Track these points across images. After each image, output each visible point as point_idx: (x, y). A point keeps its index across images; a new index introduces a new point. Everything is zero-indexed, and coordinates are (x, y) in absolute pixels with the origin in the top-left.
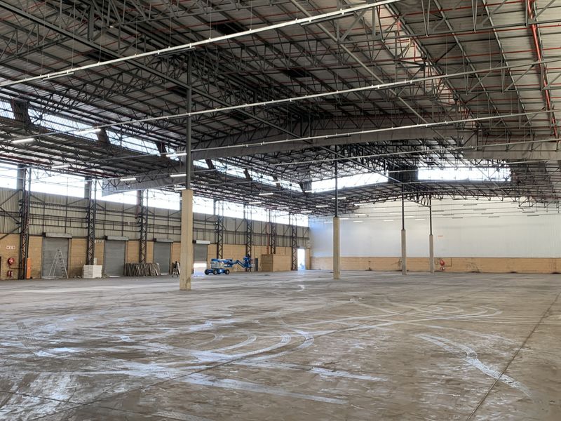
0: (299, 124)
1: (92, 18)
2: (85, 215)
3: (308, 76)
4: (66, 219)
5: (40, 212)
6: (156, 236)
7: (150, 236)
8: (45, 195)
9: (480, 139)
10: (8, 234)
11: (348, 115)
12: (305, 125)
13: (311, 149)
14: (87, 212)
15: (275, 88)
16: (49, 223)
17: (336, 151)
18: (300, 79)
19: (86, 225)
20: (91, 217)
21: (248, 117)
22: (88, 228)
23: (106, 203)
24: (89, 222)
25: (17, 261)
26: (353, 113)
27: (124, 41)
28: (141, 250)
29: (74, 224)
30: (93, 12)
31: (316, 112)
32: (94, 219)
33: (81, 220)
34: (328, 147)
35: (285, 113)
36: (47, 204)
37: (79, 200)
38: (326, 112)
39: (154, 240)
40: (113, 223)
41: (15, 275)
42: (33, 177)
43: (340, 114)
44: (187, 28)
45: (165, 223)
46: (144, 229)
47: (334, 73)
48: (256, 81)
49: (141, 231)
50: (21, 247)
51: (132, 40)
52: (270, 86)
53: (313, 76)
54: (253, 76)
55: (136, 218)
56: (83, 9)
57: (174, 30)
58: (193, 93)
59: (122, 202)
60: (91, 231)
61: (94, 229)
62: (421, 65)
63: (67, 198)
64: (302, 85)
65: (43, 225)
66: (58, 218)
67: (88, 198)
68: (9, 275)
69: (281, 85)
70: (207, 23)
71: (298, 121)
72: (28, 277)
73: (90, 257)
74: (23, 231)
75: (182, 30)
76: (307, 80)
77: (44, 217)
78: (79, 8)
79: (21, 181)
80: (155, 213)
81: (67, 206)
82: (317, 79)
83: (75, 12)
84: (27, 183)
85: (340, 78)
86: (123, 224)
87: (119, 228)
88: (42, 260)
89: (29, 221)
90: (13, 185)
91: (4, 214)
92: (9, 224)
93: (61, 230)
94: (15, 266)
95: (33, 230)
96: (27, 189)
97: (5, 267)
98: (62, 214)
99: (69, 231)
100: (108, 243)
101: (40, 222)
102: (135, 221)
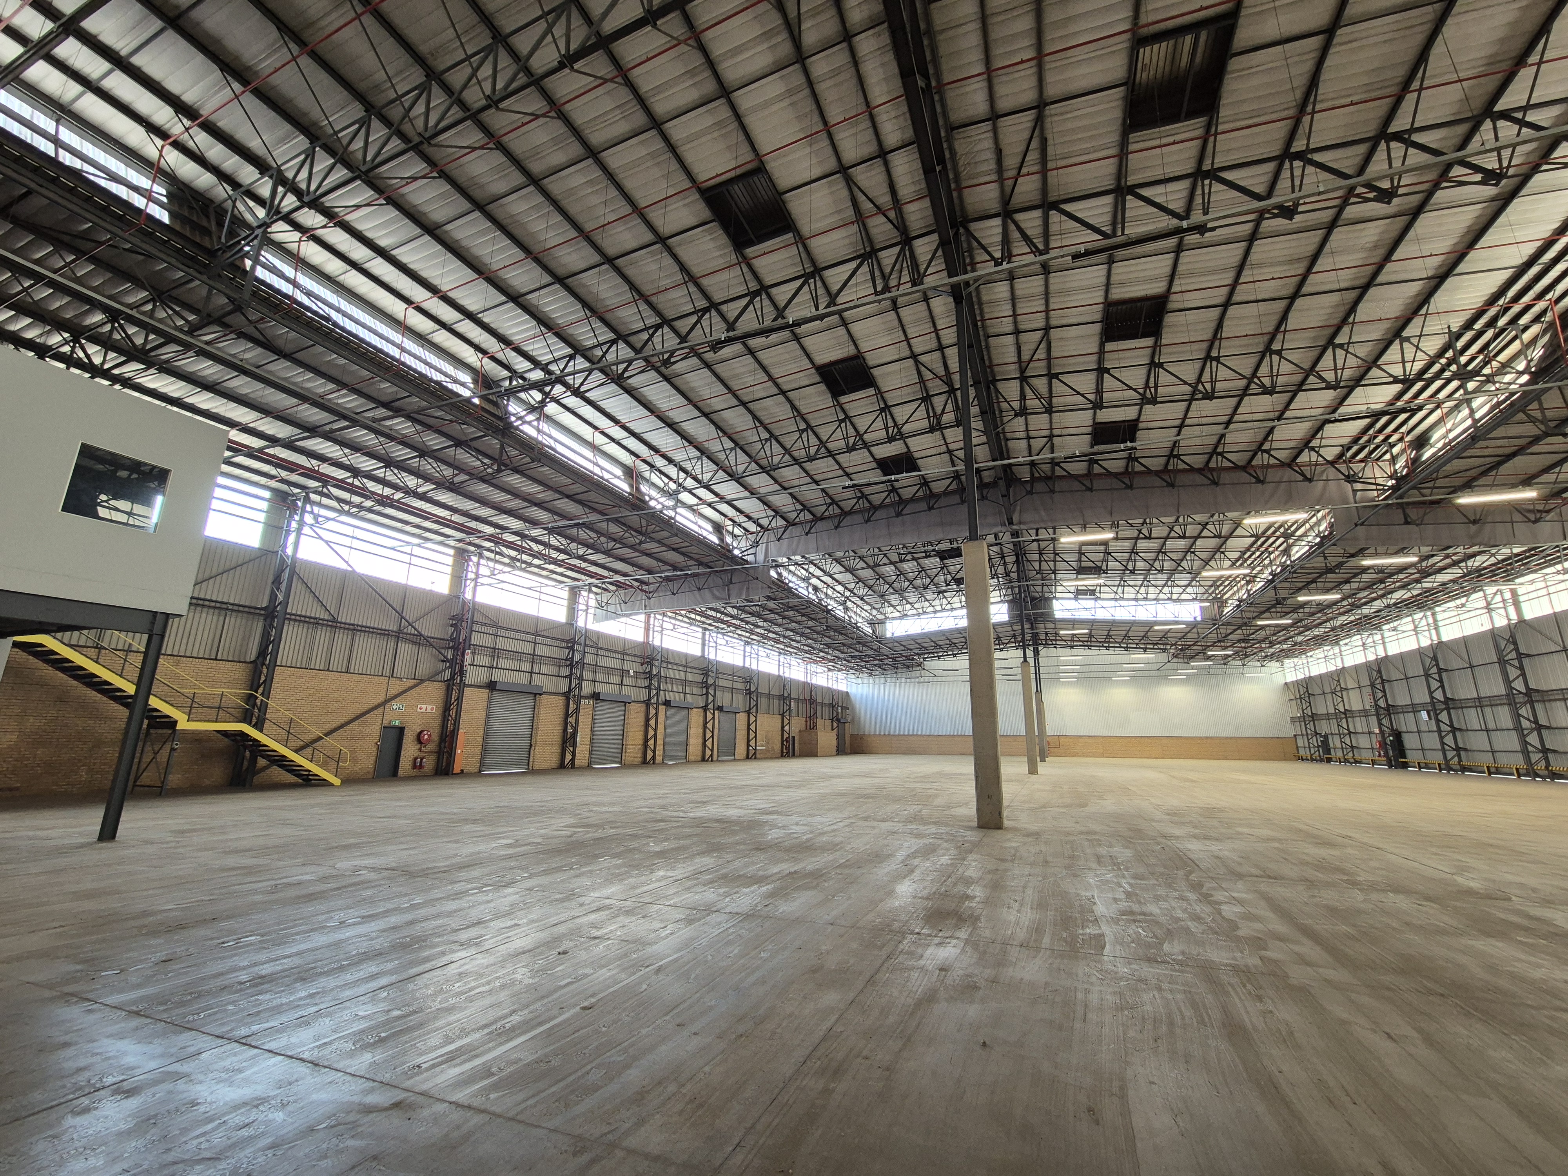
2: (564, 654)
4: (533, 658)
5: (488, 641)
8: (499, 610)
10: (422, 681)
14: (567, 648)
16: (503, 663)
19: (566, 671)
20: (577, 658)
22: (570, 677)
23: (598, 634)
24: (571, 666)
25: (435, 737)
28: (647, 720)
29: (545, 669)
32: (582, 661)
33: (558, 662)
36: (502, 628)
37: (555, 625)
40: (608, 670)
41: (429, 763)
42: (483, 571)
45: (681, 675)
49: (649, 687)
50: (446, 709)
55: (642, 664)
59: (622, 635)
61: (580, 679)
63: (537, 619)
65: (492, 667)
66: (518, 655)
67: (571, 623)
68: (417, 765)
72: (457, 770)
73: (570, 730)
74: (452, 678)
77: (495, 652)
79: (458, 579)
80: (666, 658)
81: (536, 634)
84: (470, 585)
86: (623, 673)
87: (616, 679)
88: (486, 736)
89: (468, 658)
90: (442, 585)
91: (419, 640)
92: (427, 662)
93: (523, 679)
94: (431, 747)
95: (474, 675)
96: (468, 596)
97: (409, 750)
98: (528, 648)
99: (537, 680)
100: (600, 705)
101: (485, 660)
102: (640, 669)
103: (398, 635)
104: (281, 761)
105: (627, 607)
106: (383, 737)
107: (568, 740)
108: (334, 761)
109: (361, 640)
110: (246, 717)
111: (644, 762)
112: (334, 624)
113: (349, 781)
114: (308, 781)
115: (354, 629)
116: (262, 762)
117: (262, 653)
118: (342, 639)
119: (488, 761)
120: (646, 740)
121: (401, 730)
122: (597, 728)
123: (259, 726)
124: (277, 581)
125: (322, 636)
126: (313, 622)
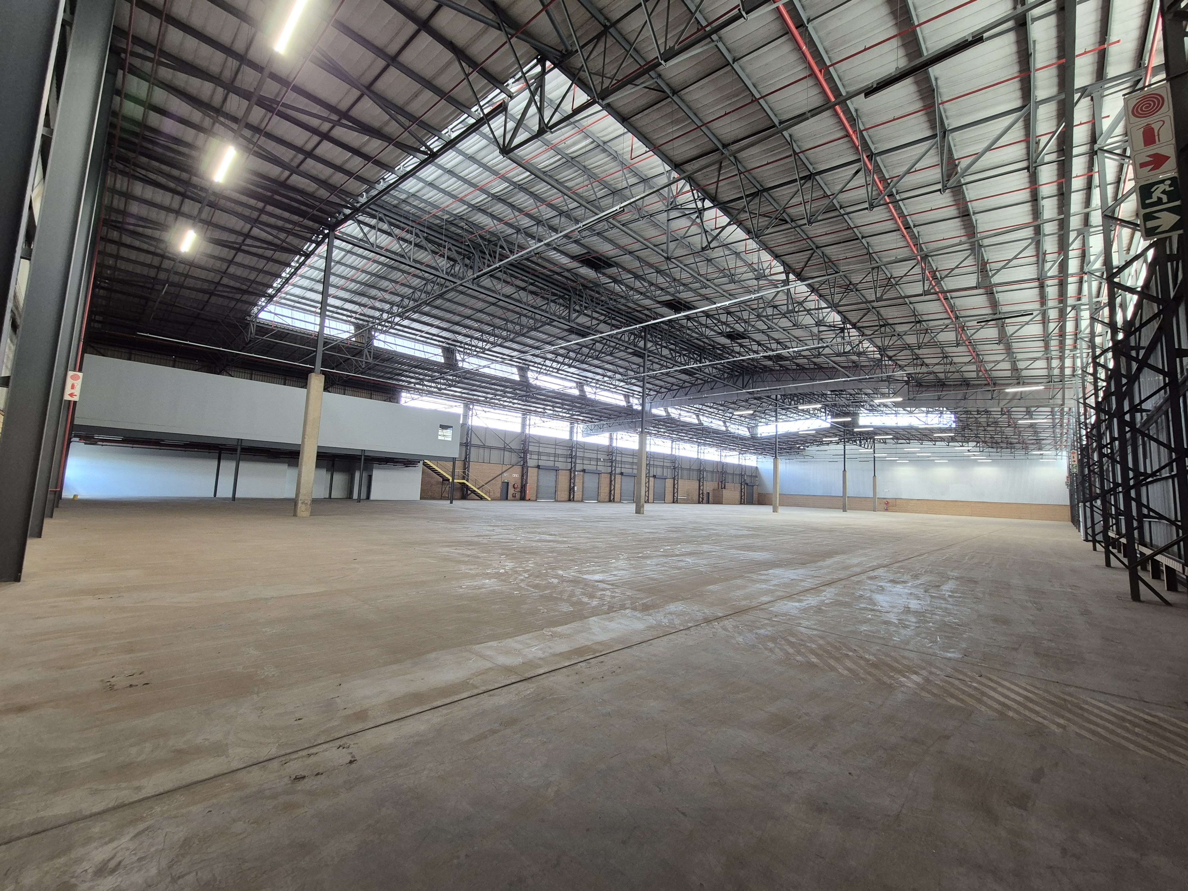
0: (741, 378)
1: (573, 306)
2: (569, 452)
3: (745, 338)
4: (555, 455)
5: (536, 449)
6: (623, 470)
7: (618, 471)
8: (540, 437)
9: (911, 389)
10: (513, 466)
11: (786, 369)
12: (746, 378)
13: (755, 399)
14: (570, 450)
15: (718, 349)
16: (543, 458)
17: (776, 400)
18: (739, 341)
19: (570, 460)
20: (574, 454)
21: (696, 374)
22: (571, 462)
23: (584, 443)
24: (572, 458)
25: (519, 486)
26: (790, 367)
27: (597, 319)
28: (611, 481)
29: (560, 459)
30: (573, 300)
31: (756, 367)
32: (576, 455)
33: (566, 456)
34: (769, 397)
35: (729, 368)
36: (541, 443)
37: (564, 441)
38: (765, 366)
39: (622, 474)
40: (590, 459)
41: (518, 495)
42: (532, 423)
43: (778, 368)
44: (643, 307)
45: (630, 460)
46: (614, 464)
47: (768, 335)
48: (702, 344)
49: (611, 466)
50: (523, 476)
51: (602, 318)
52: (714, 347)
53: (749, 338)
54: (699, 340)
55: (608, 456)
56: (566, 299)
57: (634, 309)
58: (649, 356)
59: (597, 442)
60: (573, 465)
61: (575, 463)
62: (841, 328)
63: (556, 439)
64: (741, 346)
65: (538, 460)
66: (548, 455)
67: (571, 439)
68: (514, 496)
69: (723, 346)
70: (659, 302)
71: (741, 374)
72: (527, 498)
73: (572, 485)
74: (524, 464)
76: (745, 342)
77: (539, 453)
78: (563, 298)
79: (524, 425)
80: (622, 452)
81: (556, 445)
82: (754, 341)
83: (561, 301)
84: (528, 427)
85: (774, 339)
86: (598, 460)
87: (595, 463)
88: (537, 486)
89: (528, 456)
90: (518, 429)
91: (511, 450)
92: (514, 458)
93: (551, 464)
94: (518, 490)
95: (531, 463)
96: (527, 432)
97: (511, 491)
98: (553, 451)
99: (557, 464)
100: (586, 475)
101: (536, 457)
102: (607, 458)
103: (504, 449)
104: (474, 492)
105: (601, 429)
106: (502, 486)
107: (571, 490)
108: (488, 493)
109: (493, 451)
110: (464, 478)
111: (610, 501)
112: (484, 447)
113: (493, 499)
114: (482, 498)
115: (490, 448)
116: (469, 492)
117: (466, 458)
118: (487, 451)
119: (539, 495)
120: (610, 491)
121: (508, 483)
122: (585, 485)
123: (467, 481)
124: (468, 434)
125: (481, 450)
126: (478, 446)
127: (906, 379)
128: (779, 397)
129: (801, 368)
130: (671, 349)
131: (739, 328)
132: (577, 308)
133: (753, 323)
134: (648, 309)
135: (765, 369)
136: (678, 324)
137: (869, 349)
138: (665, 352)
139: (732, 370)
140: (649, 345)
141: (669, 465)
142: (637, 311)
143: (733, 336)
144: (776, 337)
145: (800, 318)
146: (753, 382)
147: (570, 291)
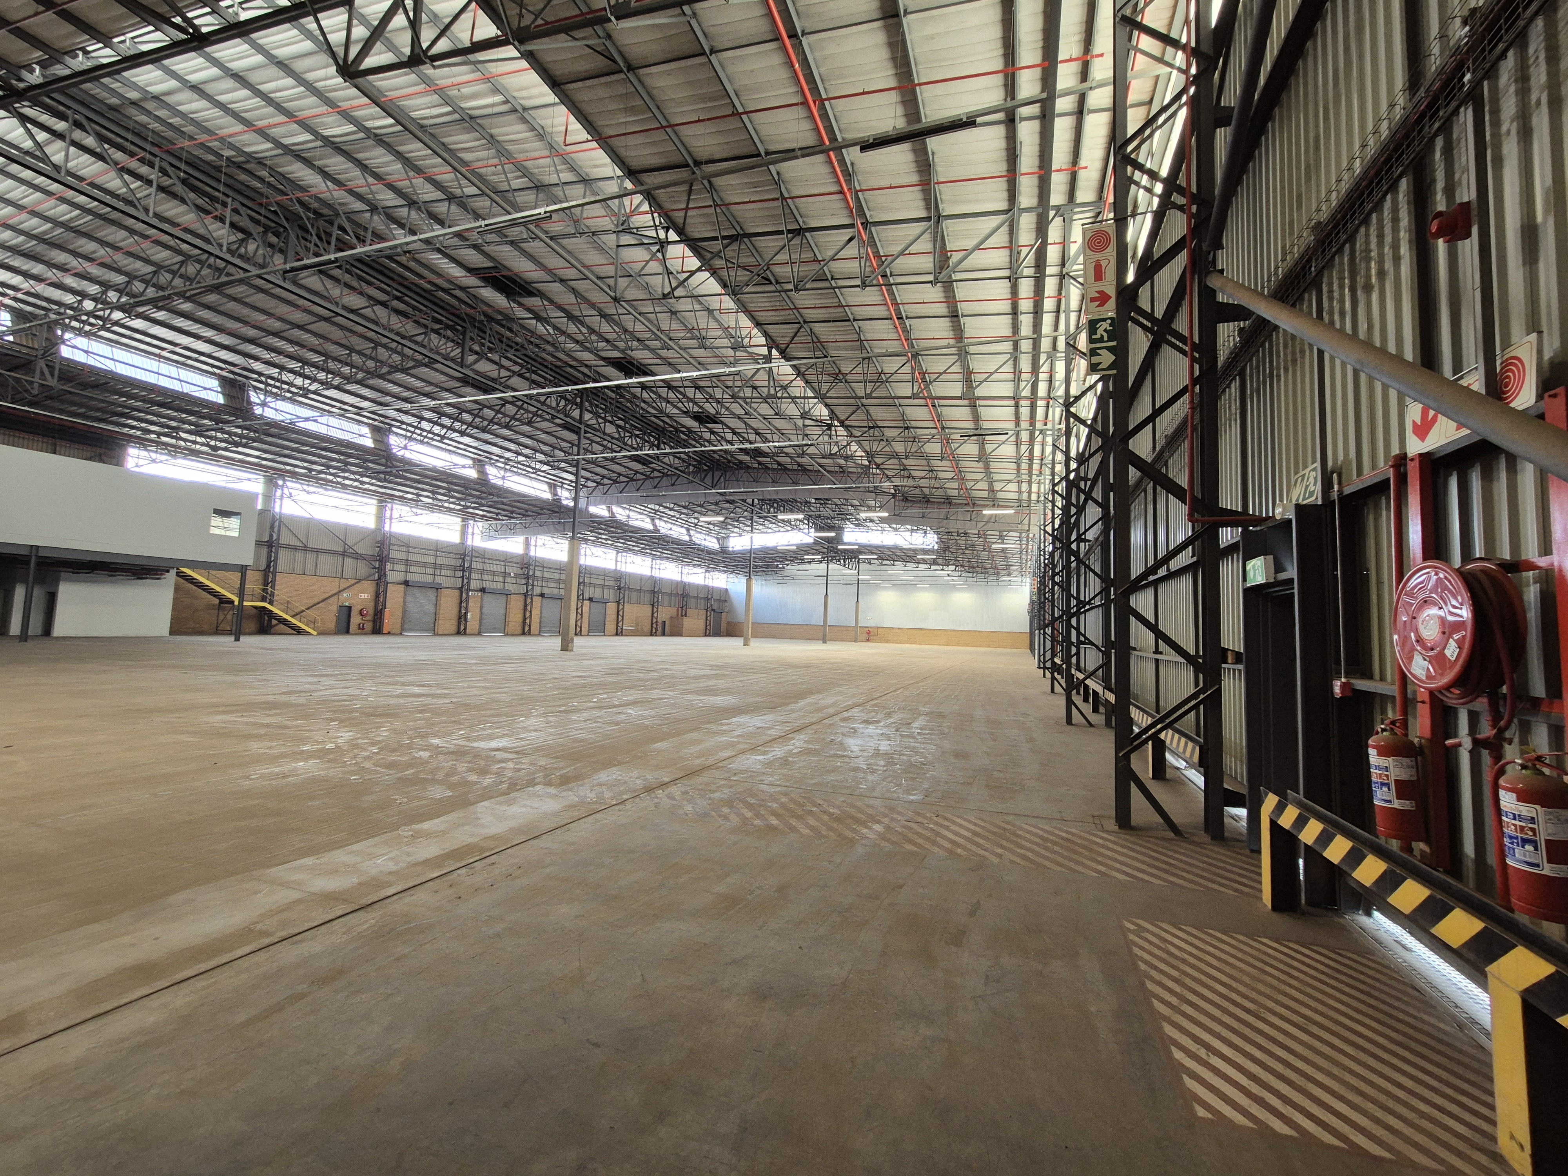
0: (711, 474)
1: (469, 343)
2: (458, 563)
3: (716, 423)
4: (435, 566)
5: (403, 556)
6: (545, 591)
7: (537, 591)
8: (409, 537)
9: (897, 503)
10: (360, 580)
11: (765, 468)
12: (717, 474)
13: (728, 502)
14: (461, 559)
15: (683, 432)
16: (413, 569)
17: (753, 505)
18: (709, 425)
19: (460, 574)
20: (467, 565)
21: (651, 463)
22: (462, 577)
23: (485, 550)
24: (463, 571)
25: (372, 612)
26: (769, 466)
27: (508, 370)
28: (525, 606)
29: (444, 572)
30: (469, 334)
31: (729, 461)
32: (470, 567)
33: (454, 569)
34: (744, 501)
36: (413, 547)
37: (452, 545)
38: (741, 462)
39: (542, 595)
40: (493, 573)
41: (369, 627)
42: (395, 514)
43: (756, 465)
45: (556, 576)
46: (531, 581)
47: (745, 423)
48: (661, 424)
49: (527, 584)
50: (377, 596)
51: (516, 368)
52: (677, 430)
53: (722, 423)
54: (658, 418)
55: (521, 569)
56: (457, 330)
57: (565, 363)
58: (586, 432)
59: (504, 549)
60: (465, 581)
61: (469, 579)
62: (827, 425)
63: (438, 541)
64: (712, 432)
65: (406, 572)
66: (424, 565)
67: (463, 543)
68: (361, 628)
69: (689, 430)
70: (603, 359)
71: (711, 469)
72: (385, 631)
73: (463, 611)
74: (380, 578)
75: (574, 363)
76: (717, 428)
77: (407, 562)
78: (451, 328)
79: (380, 518)
80: (543, 565)
81: (437, 551)
82: (728, 427)
83: (449, 333)
84: (387, 521)
86: (505, 574)
87: (501, 579)
88: (404, 612)
89: (388, 566)
90: (370, 523)
91: (357, 556)
92: (363, 569)
93: (429, 579)
94: (368, 618)
95: (391, 576)
96: (387, 528)
97: (356, 620)
98: (431, 560)
99: (438, 580)
100: (486, 596)
101: (402, 568)
102: (520, 572)
103: (344, 554)
104: (284, 622)
105: (512, 530)
106: (339, 612)
107: (462, 618)
108: (312, 623)
109: (322, 558)
110: (263, 599)
111: (523, 633)
112: (305, 549)
113: (321, 633)
114: (299, 631)
115: (317, 551)
116: (274, 622)
117: (268, 566)
118: (310, 557)
119: (406, 626)
120: (525, 619)
121: (350, 608)
122: (485, 610)
123: (271, 603)
124: (272, 527)
125: (299, 555)
126: (295, 548)
127: (893, 491)
128: (756, 501)
129: (783, 468)
130: (618, 426)
131: (710, 408)
132: (476, 348)
133: (727, 405)
134: (586, 366)
135: (741, 465)
136: (629, 392)
137: (858, 453)
138: (610, 429)
139: (699, 463)
140: (587, 416)
141: (611, 583)
142: (571, 366)
143: (702, 418)
144: (755, 427)
145: (784, 406)
146: (725, 480)
147: (464, 321)
